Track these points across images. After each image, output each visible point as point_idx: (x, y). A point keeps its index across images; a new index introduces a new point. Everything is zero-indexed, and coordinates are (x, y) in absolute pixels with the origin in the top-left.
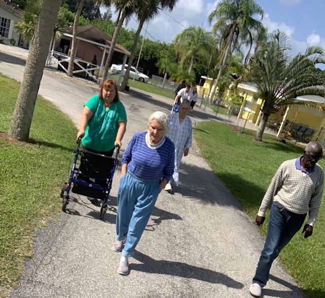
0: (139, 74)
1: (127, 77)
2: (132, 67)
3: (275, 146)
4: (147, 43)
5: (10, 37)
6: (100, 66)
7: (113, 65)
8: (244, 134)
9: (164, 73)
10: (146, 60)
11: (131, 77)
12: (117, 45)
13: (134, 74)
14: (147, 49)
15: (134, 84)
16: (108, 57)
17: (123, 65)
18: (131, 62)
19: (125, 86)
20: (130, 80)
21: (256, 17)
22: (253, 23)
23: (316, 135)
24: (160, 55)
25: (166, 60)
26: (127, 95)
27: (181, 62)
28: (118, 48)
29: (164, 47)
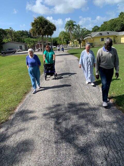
0: (54, 47)
5: (23, 49)
9: (59, 44)
21: (74, 24)
22: (74, 25)
24: (57, 40)
25: (59, 41)
27: (62, 40)
28: (48, 42)
29: (57, 38)
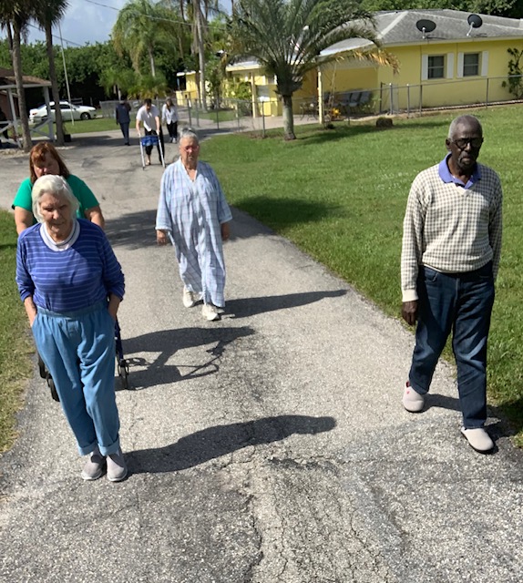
0: (78, 109)
1: (61, 121)
2: (61, 103)
3: (319, 138)
4: (70, 55)
6: (12, 120)
7: (32, 111)
8: (269, 138)
9: (115, 92)
10: (81, 83)
11: (67, 118)
12: (24, 78)
13: (69, 113)
14: (74, 65)
15: (76, 128)
16: (20, 102)
17: (48, 105)
18: (56, 95)
19: (62, 136)
20: (66, 125)
23: (376, 98)
24: (98, 66)
25: (111, 69)
26: (71, 147)
28: (28, 83)
